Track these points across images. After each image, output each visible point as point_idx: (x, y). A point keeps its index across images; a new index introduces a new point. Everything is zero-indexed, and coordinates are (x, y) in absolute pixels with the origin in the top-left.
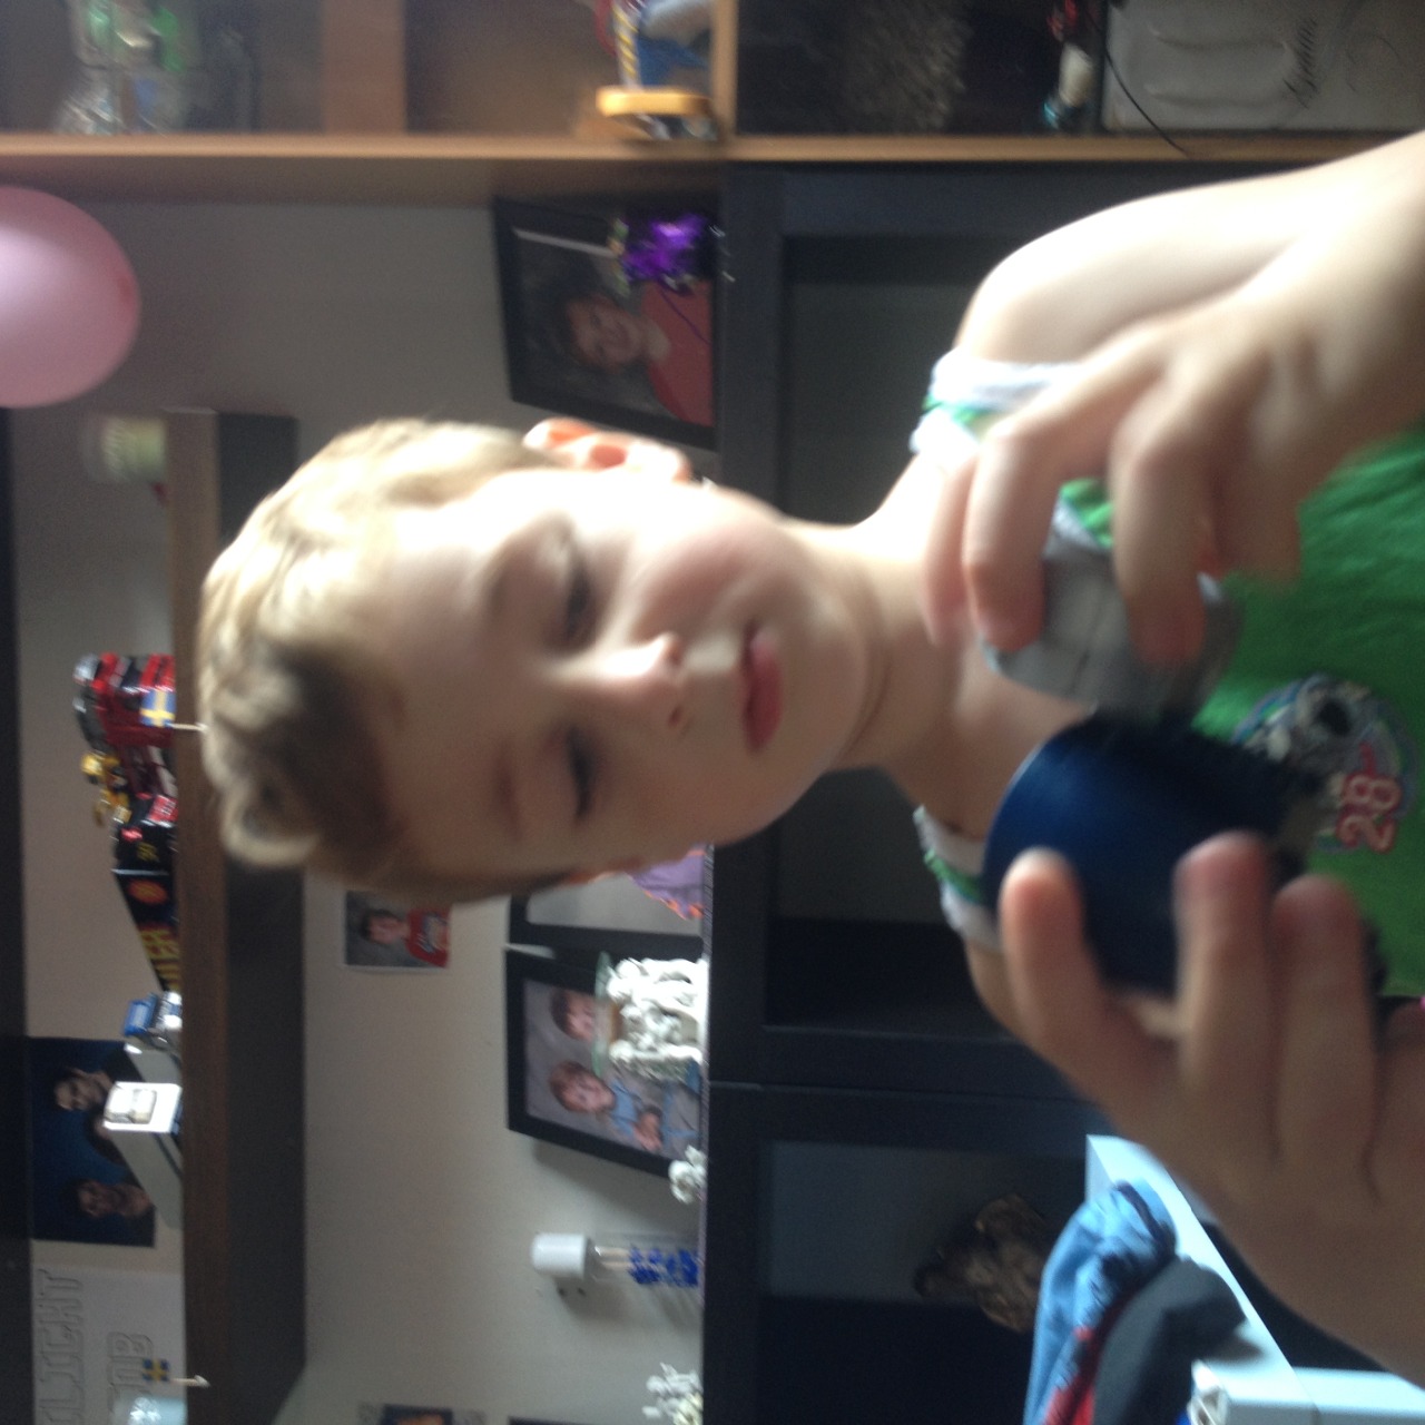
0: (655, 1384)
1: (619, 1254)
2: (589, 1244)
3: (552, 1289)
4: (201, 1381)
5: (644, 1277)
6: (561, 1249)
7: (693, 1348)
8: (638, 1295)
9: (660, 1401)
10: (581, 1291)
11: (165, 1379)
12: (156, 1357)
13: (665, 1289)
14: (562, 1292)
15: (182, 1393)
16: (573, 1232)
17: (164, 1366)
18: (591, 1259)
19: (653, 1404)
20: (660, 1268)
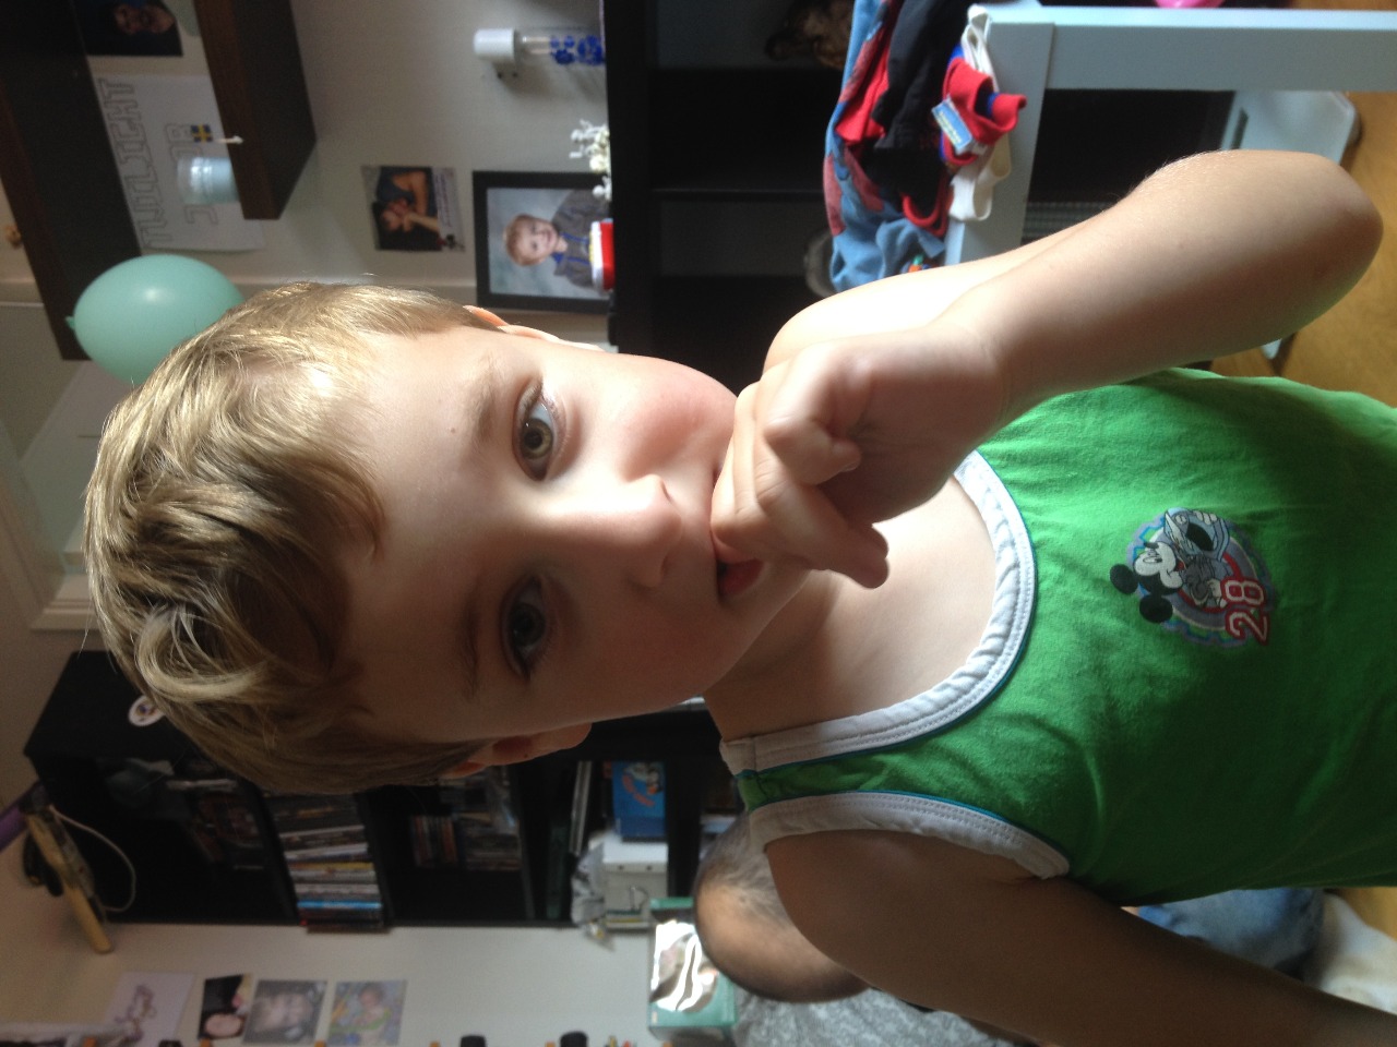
0: (576, 135)
1: (540, 42)
2: (516, 36)
3: (493, 74)
4: (237, 140)
5: (562, 58)
6: (496, 40)
7: (603, 110)
8: (558, 74)
9: (582, 147)
10: (515, 75)
11: (210, 139)
12: (200, 123)
13: (579, 68)
14: (500, 76)
15: (225, 151)
16: (505, 26)
17: (207, 129)
18: (520, 49)
19: (577, 150)
20: (573, 51)
